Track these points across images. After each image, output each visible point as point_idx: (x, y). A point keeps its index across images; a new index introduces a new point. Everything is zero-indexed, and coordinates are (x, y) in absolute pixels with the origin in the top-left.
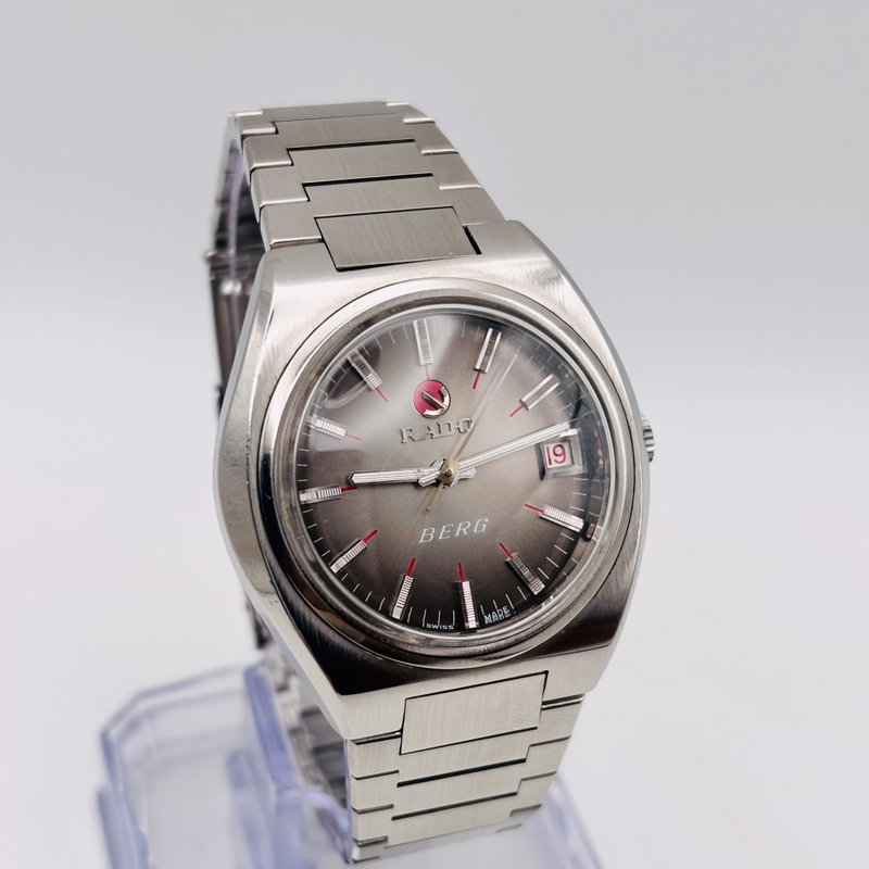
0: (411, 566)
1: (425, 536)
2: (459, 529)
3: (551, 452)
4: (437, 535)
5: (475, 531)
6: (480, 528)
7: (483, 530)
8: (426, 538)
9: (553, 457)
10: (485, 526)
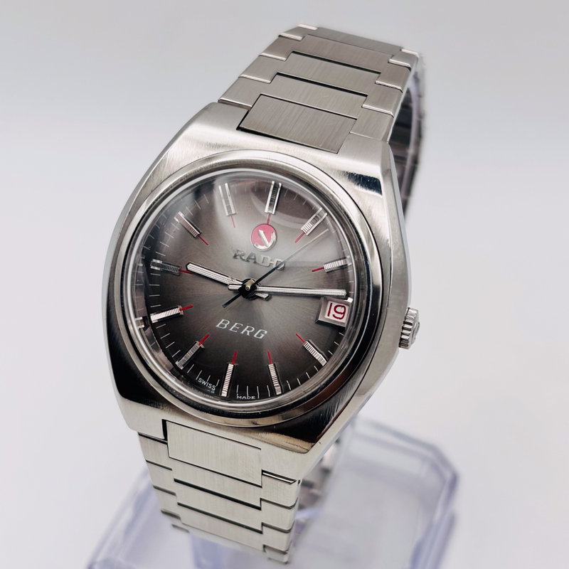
0: (205, 339)
1: (222, 324)
2: (245, 330)
3: (333, 307)
4: (229, 326)
5: (255, 336)
6: (259, 335)
7: (261, 337)
8: (221, 325)
9: (333, 312)
10: (263, 335)
